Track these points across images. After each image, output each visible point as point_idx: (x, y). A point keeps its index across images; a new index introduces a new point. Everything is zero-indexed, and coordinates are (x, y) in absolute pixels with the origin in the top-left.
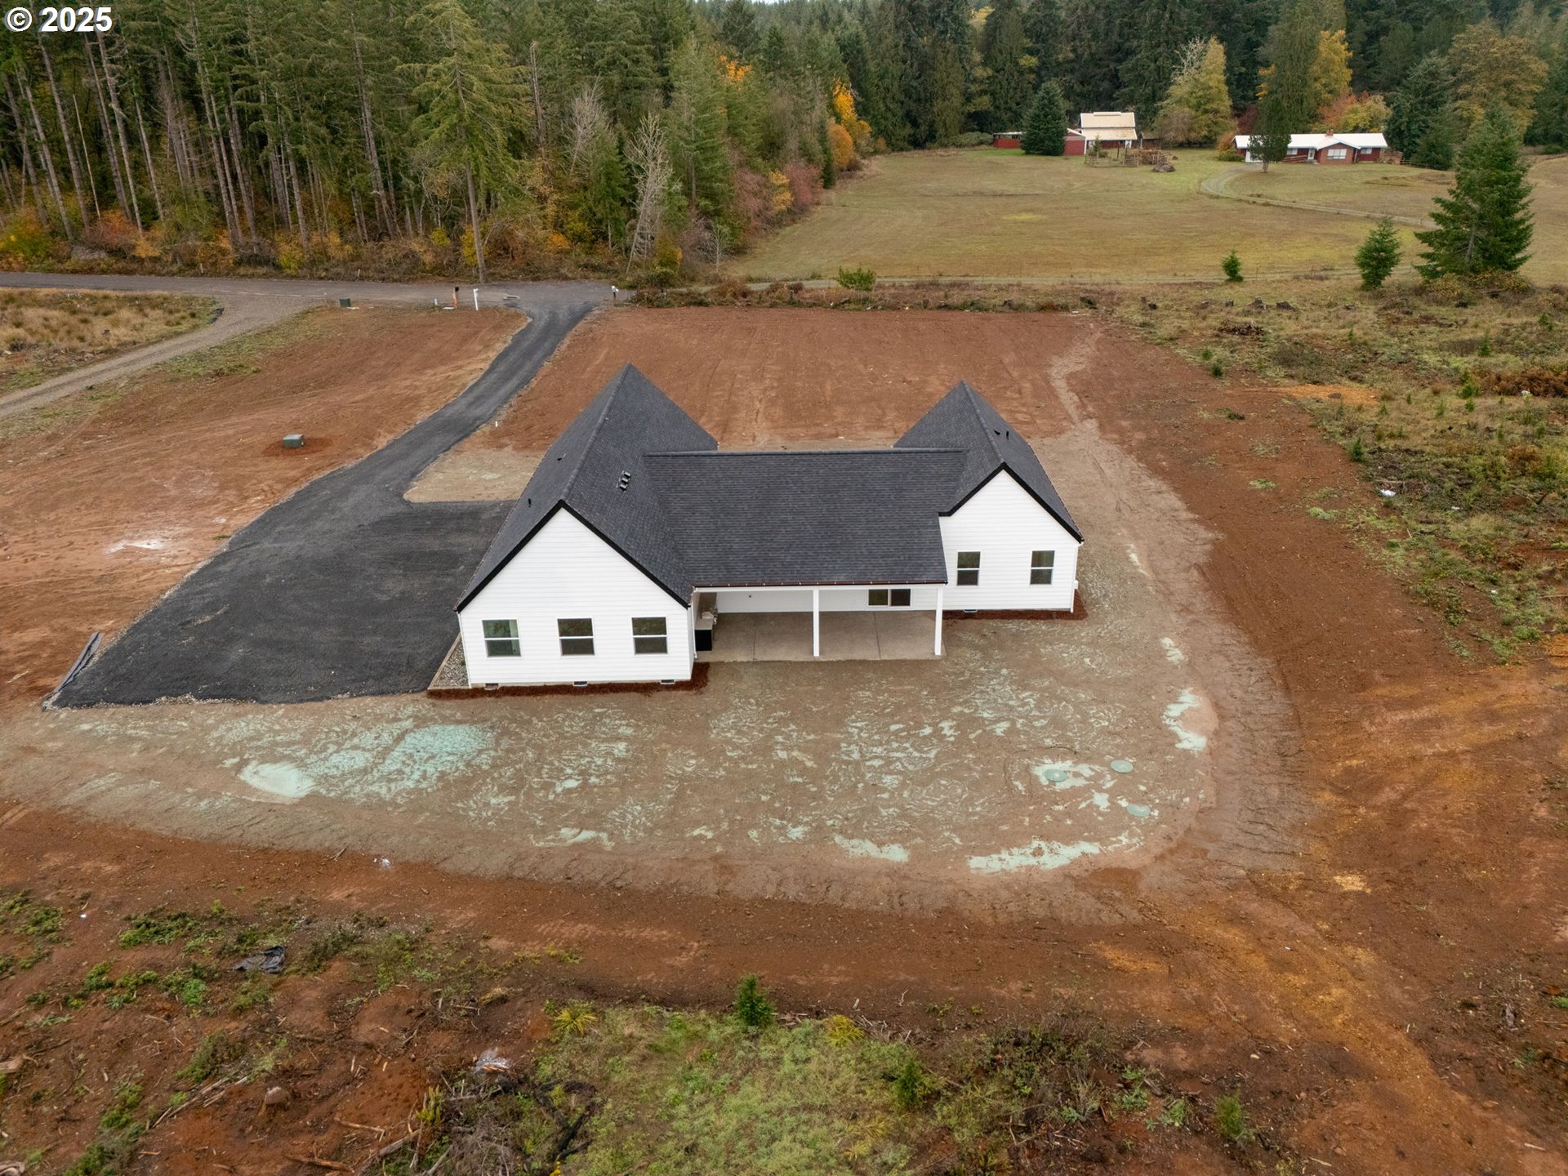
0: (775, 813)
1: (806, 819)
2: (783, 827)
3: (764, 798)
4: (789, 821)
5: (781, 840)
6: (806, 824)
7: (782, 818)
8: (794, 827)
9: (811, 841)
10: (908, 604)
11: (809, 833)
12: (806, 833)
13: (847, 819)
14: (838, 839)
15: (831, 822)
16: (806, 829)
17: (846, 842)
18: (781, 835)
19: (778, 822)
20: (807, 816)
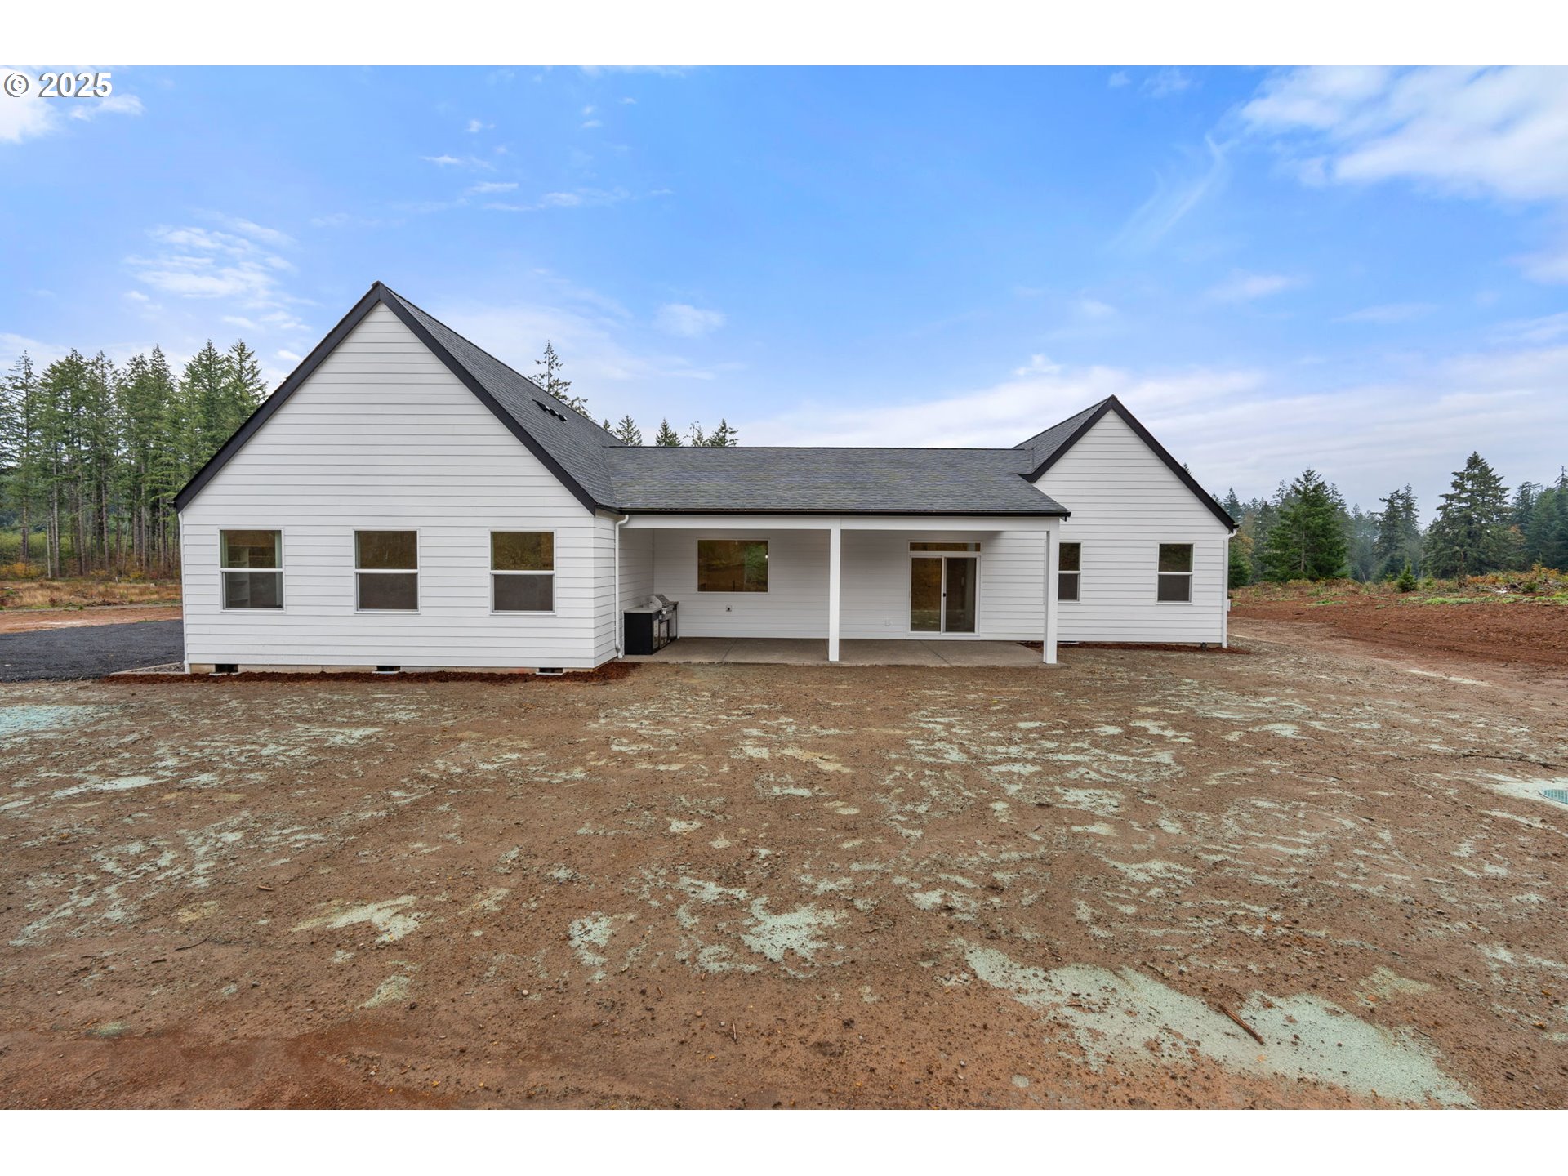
0: (702, 863)
1: (825, 885)
2: (735, 908)
3: (678, 826)
4: (757, 889)
5: (711, 958)
6: (828, 901)
7: (730, 878)
8: (776, 910)
9: (855, 971)
10: (971, 629)
11: (846, 933)
12: (828, 935)
13: (995, 888)
14: (986, 963)
15: (932, 899)
16: (829, 918)
17: (1029, 978)
18: (719, 937)
19: (711, 891)
20: (833, 874)
